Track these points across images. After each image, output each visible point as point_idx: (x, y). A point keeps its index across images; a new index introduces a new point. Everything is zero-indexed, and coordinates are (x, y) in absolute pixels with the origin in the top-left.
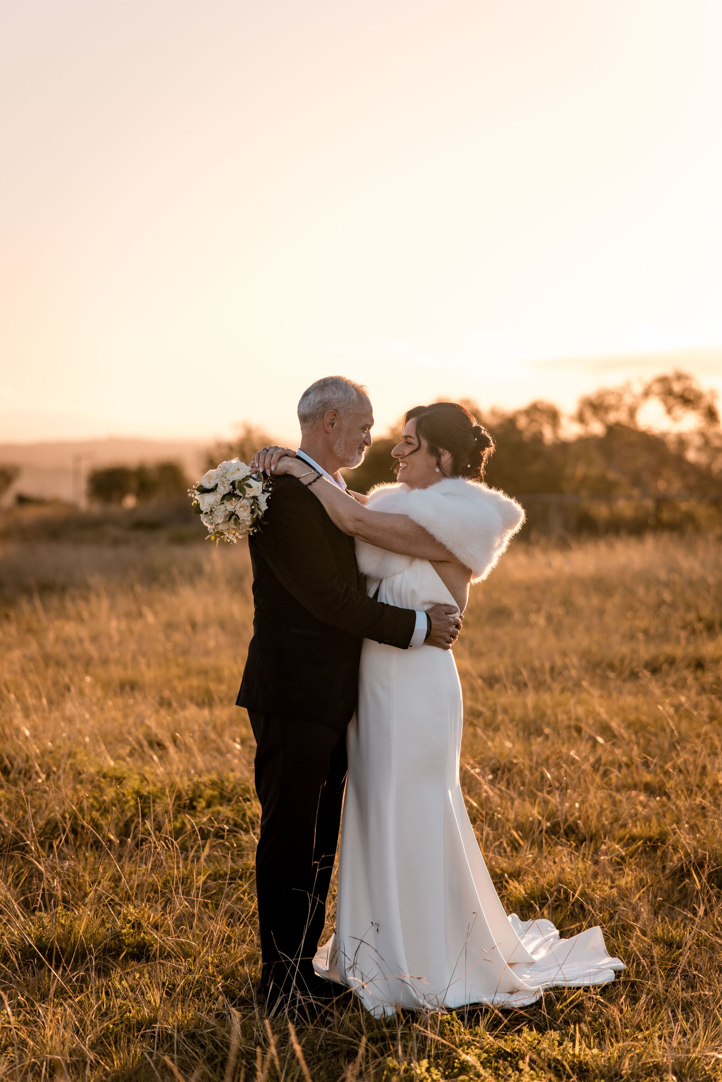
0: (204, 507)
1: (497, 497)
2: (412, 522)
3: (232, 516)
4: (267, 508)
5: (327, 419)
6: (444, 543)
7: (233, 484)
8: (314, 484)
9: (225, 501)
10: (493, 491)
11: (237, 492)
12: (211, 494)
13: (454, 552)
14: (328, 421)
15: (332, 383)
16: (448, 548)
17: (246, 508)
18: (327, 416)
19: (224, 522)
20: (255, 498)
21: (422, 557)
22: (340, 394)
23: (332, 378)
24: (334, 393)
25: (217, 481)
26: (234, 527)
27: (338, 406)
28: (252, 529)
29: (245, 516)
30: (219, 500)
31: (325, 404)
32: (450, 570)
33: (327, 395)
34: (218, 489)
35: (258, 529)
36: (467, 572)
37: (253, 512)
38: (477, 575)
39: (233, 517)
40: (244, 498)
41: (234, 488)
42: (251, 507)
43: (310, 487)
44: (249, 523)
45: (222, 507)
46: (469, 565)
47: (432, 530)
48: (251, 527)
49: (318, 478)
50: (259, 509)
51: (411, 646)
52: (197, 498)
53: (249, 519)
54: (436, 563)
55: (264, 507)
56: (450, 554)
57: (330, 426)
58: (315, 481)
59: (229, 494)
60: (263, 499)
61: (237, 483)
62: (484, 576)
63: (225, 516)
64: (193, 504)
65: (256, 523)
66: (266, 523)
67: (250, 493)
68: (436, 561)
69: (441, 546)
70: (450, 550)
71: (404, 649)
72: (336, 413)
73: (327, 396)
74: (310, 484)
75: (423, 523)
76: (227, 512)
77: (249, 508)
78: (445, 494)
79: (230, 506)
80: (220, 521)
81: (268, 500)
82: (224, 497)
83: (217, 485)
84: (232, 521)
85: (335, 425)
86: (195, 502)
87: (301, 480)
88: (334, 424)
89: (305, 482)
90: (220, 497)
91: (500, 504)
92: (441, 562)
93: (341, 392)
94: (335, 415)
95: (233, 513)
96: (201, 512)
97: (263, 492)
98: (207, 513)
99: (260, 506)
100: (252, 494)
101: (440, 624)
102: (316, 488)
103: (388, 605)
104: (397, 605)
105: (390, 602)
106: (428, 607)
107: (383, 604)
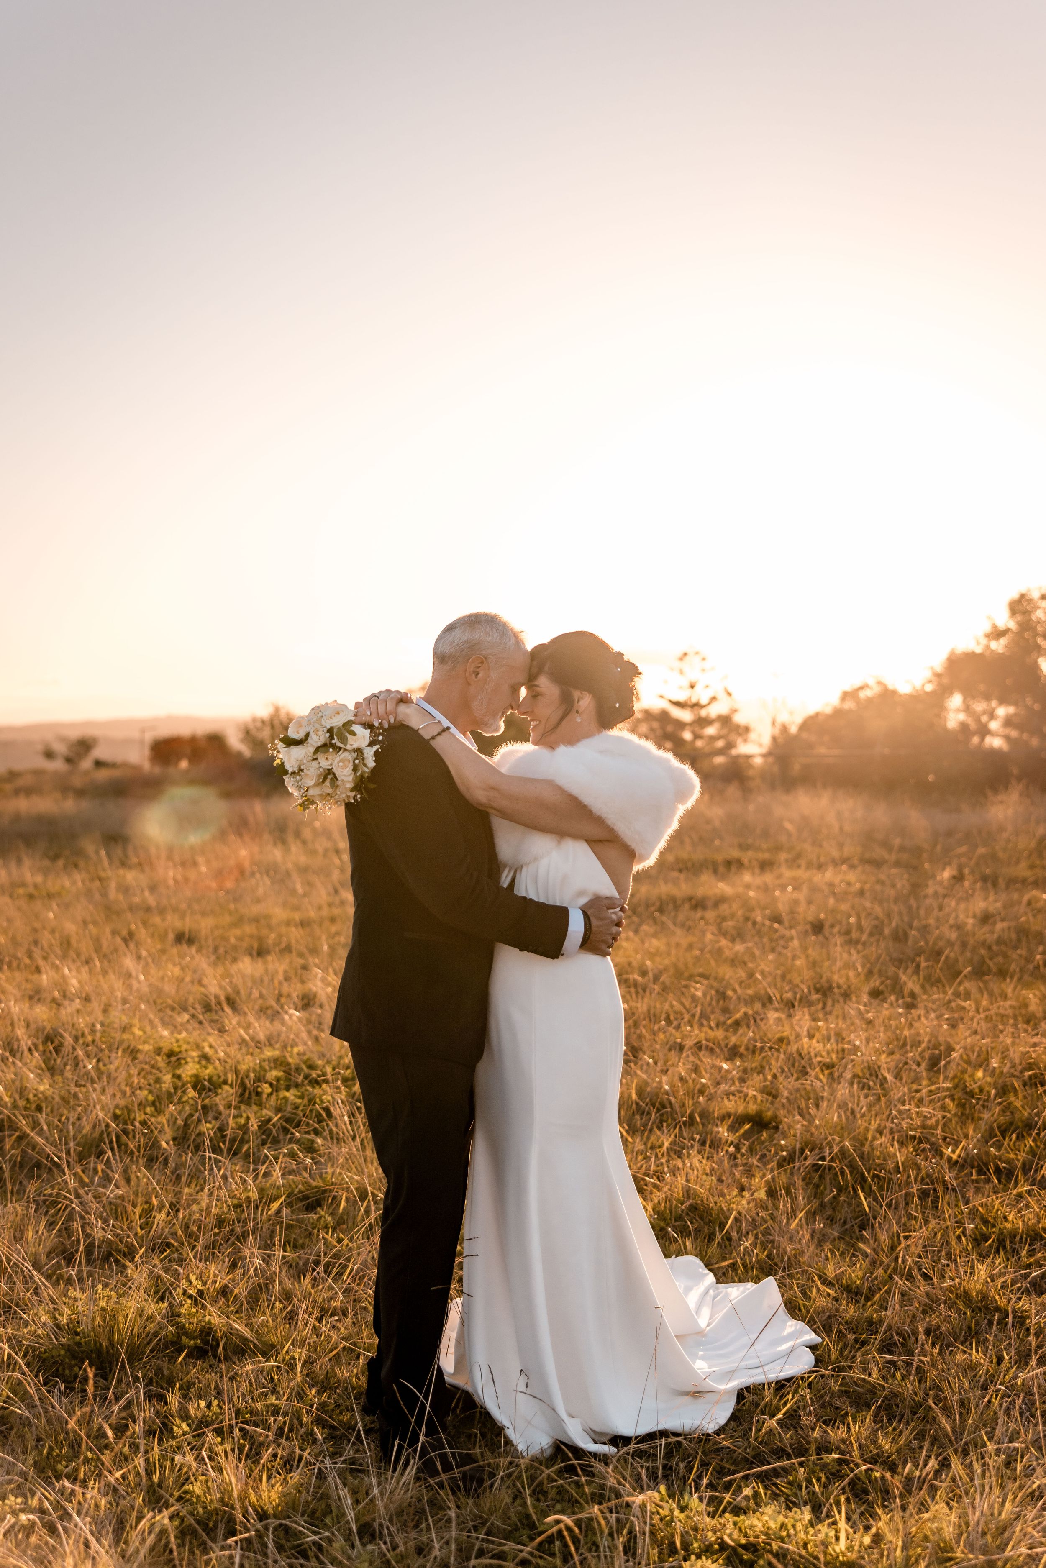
0: (289, 767)
2: (560, 789)
3: (329, 775)
4: (374, 764)
5: (471, 667)
6: (604, 816)
7: (330, 731)
8: (439, 738)
9: (320, 756)
11: (336, 741)
12: (301, 746)
13: (616, 828)
14: (472, 669)
15: (487, 621)
16: (609, 822)
17: (347, 763)
18: (472, 662)
19: (317, 784)
20: (359, 751)
21: (575, 836)
22: (494, 637)
23: (486, 615)
24: (487, 634)
25: (307, 730)
26: (330, 791)
27: (489, 651)
28: (353, 794)
29: (346, 775)
30: (310, 755)
31: (472, 647)
32: (612, 853)
33: (477, 634)
34: (309, 739)
35: (361, 794)
36: (631, 855)
37: (355, 769)
38: (643, 859)
39: (330, 777)
40: (345, 750)
41: (332, 738)
42: (354, 762)
43: (432, 743)
44: (350, 785)
45: (315, 763)
46: (633, 846)
47: (586, 799)
48: (352, 790)
49: (442, 731)
50: (365, 765)
51: (562, 955)
52: (280, 756)
53: (351, 778)
54: (592, 842)
55: (371, 763)
56: (611, 830)
57: (474, 675)
58: (439, 734)
59: (324, 745)
60: (370, 753)
61: (335, 730)
62: (651, 861)
63: (319, 776)
64: (275, 764)
65: (360, 785)
66: (373, 786)
67: (353, 743)
68: (595, 841)
69: (599, 821)
70: (612, 826)
71: (553, 958)
72: (483, 660)
73: (477, 636)
74: (433, 738)
75: (575, 792)
76: (321, 769)
77: (351, 764)
79: (324, 762)
80: (311, 783)
81: (376, 754)
82: (317, 750)
83: (308, 735)
84: (327, 783)
85: (480, 675)
86: (278, 761)
87: (420, 732)
88: (478, 674)
89: (426, 735)
90: (312, 750)
92: (601, 841)
93: (496, 635)
94: (482, 662)
95: (330, 771)
96: (286, 772)
97: (371, 744)
98: (293, 773)
99: (366, 762)
100: (355, 746)
101: (600, 923)
102: (440, 744)
103: (531, 900)
104: (542, 900)
105: (532, 895)
106: (583, 901)
107: (525, 898)
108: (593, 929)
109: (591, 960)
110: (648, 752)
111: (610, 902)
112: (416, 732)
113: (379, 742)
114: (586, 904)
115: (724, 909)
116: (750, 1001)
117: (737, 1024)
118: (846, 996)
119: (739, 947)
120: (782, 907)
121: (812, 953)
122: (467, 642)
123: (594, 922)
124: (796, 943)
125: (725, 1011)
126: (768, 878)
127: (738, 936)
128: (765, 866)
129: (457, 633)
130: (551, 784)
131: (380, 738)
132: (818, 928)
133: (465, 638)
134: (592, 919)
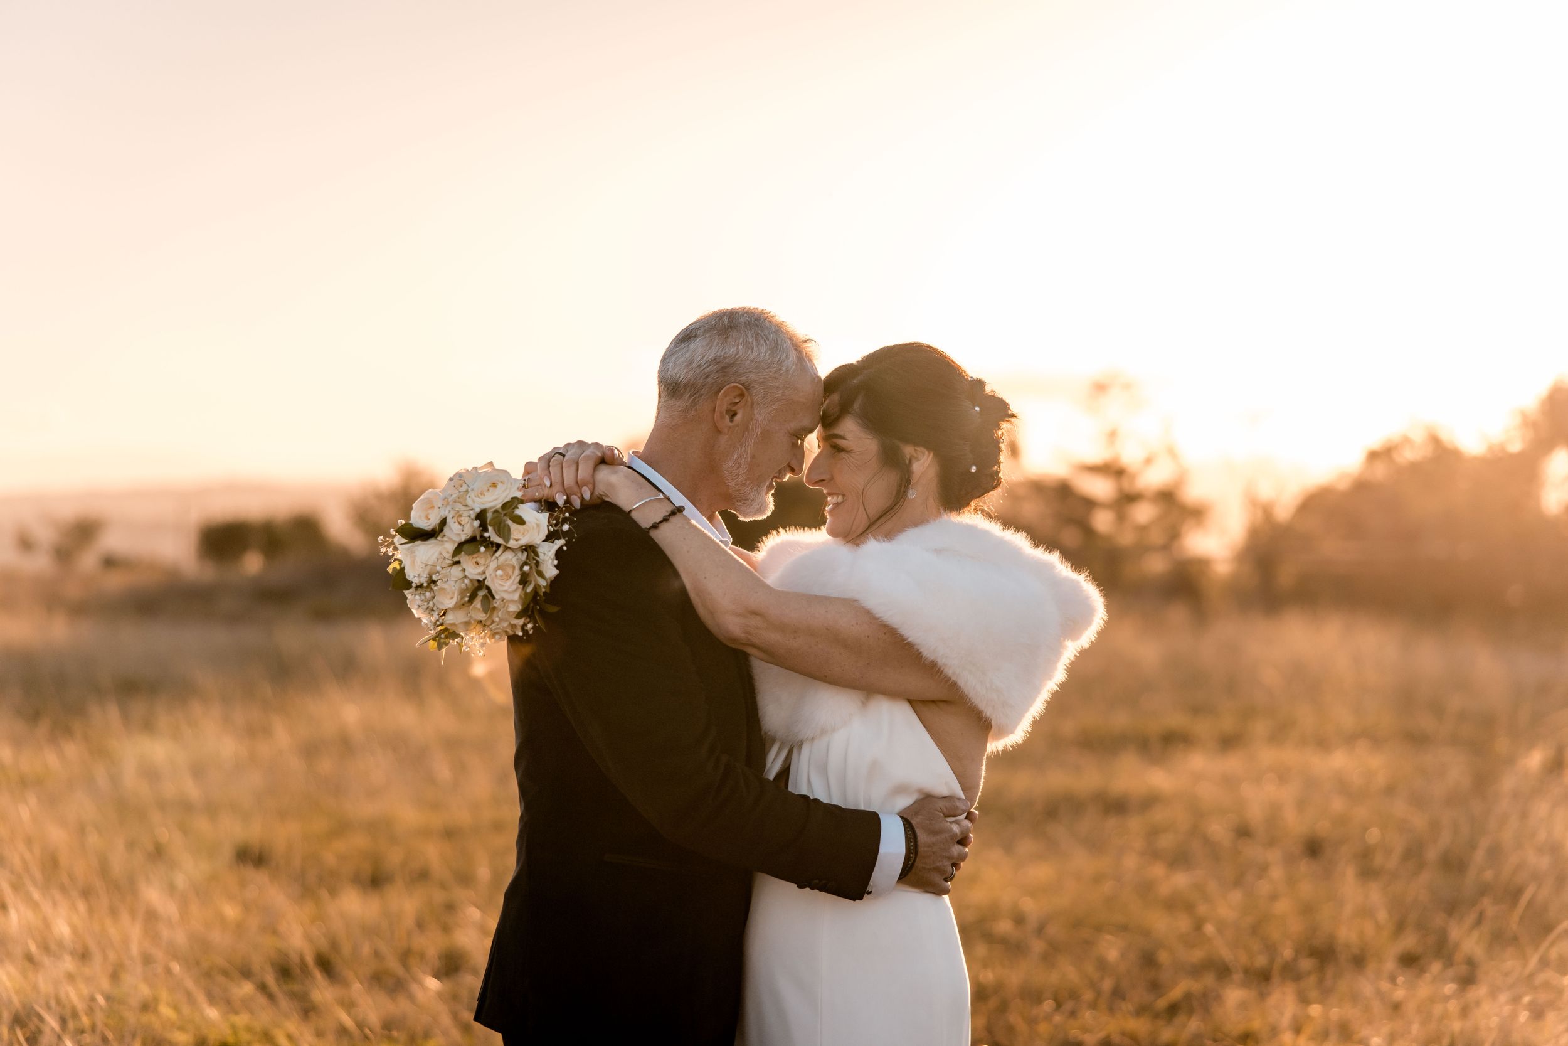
0: (414, 574)
1: (1050, 567)
2: (869, 615)
3: (479, 591)
4: (555, 572)
5: (723, 402)
6: (941, 662)
7: (481, 516)
8: (665, 527)
9: (463, 557)
10: (1040, 554)
11: (491, 534)
12: (432, 541)
13: (961, 682)
14: (725, 408)
15: (748, 324)
16: (949, 672)
17: (510, 571)
18: (726, 395)
19: (460, 606)
20: (530, 550)
21: (892, 694)
22: (762, 352)
23: (748, 313)
24: (749, 347)
25: (444, 513)
26: (482, 616)
27: (752, 376)
28: (521, 622)
29: (508, 591)
30: (449, 556)
31: (724, 368)
32: (951, 722)
33: (732, 349)
34: (446, 529)
35: (535, 622)
36: (983, 726)
37: (524, 580)
38: (1003, 732)
39: (481, 593)
40: (507, 548)
41: (484, 527)
42: (521, 568)
43: (654, 534)
44: (515, 608)
45: (456, 571)
46: (988, 712)
47: (913, 633)
48: (519, 616)
49: (673, 513)
50: (540, 574)
51: (869, 893)
52: (399, 556)
53: (516, 596)
54: (918, 704)
55: (550, 570)
56: (954, 686)
57: (727, 418)
58: (665, 520)
59: (472, 540)
60: (548, 553)
61: (489, 516)
62: (1017, 736)
63: (462, 593)
64: (390, 569)
65: (532, 606)
66: (552, 609)
67: (520, 536)
68: (924, 702)
69: (932, 669)
70: (954, 678)
71: (854, 899)
72: (744, 390)
73: (732, 350)
74: (655, 526)
75: (893, 617)
76: (466, 581)
77: (517, 572)
78: (938, 551)
79: (472, 568)
80: (449, 603)
81: (559, 554)
82: (460, 548)
83: (443, 522)
84: (478, 603)
85: (738, 418)
86: (396, 565)
87: (634, 515)
88: (735, 414)
89: (645, 519)
90: (451, 547)
91: (1056, 583)
92: (933, 702)
93: (764, 348)
94: (742, 395)
95: (480, 585)
96: (408, 585)
97: (550, 537)
98: (420, 586)
99: (542, 568)
100: (524, 541)
101: (934, 839)
102: (667, 537)
103: (816, 801)
104: (836, 801)
105: (820, 793)
106: (904, 802)
107: (806, 797)
108: (921, 849)
109: (916, 901)
110: (1016, 552)
111: (948, 807)
112: (625, 516)
113: (564, 534)
114: (909, 808)
115: (1158, 815)
116: (1197, 971)
117: (1173, 1010)
118: (1359, 961)
119: (1181, 880)
120: (1255, 813)
121: (1306, 889)
122: (715, 361)
123: (922, 837)
124: (1277, 873)
125: (1155, 987)
126: (1233, 763)
127: (1179, 859)
128: (1228, 742)
129: (697, 346)
130: (852, 605)
131: (566, 527)
132: (1313, 848)
133: (711, 354)
134: (919, 832)
